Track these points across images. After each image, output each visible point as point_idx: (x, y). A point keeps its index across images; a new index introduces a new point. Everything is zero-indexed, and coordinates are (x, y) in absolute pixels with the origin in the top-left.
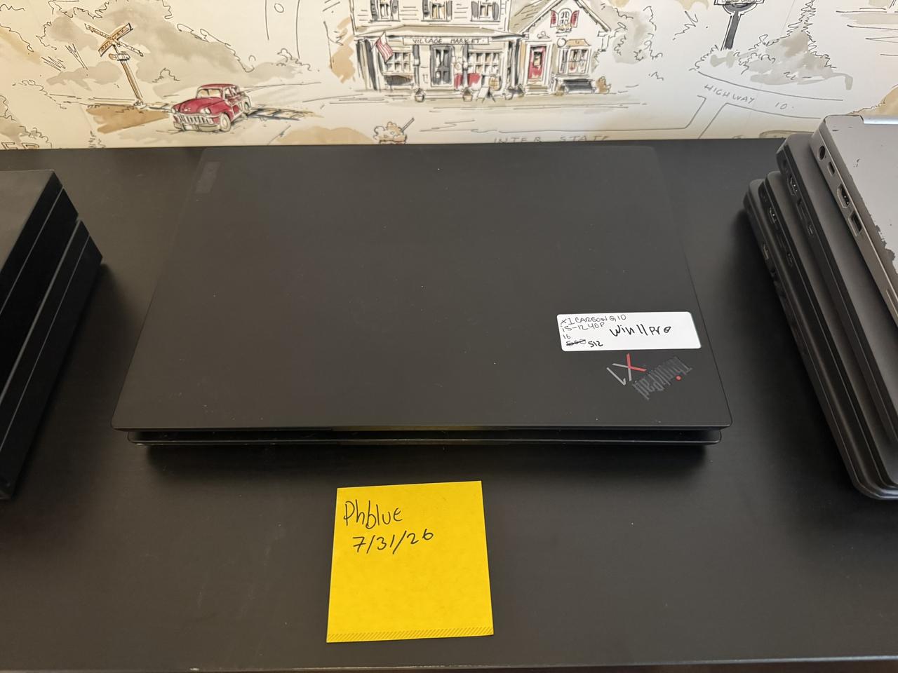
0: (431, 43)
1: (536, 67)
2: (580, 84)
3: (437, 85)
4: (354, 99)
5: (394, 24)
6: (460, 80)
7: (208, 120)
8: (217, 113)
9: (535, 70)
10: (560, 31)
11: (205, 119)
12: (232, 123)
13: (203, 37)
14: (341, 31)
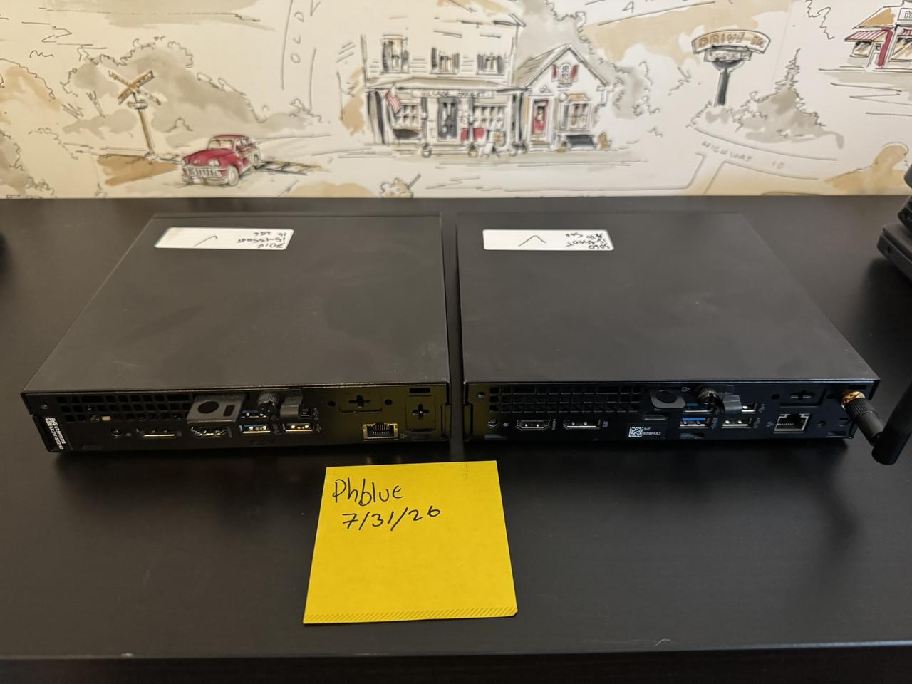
0: (438, 96)
1: (539, 122)
2: (582, 139)
3: (443, 140)
4: (362, 153)
5: (404, 76)
6: (466, 135)
7: (217, 173)
8: (226, 165)
9: (538, 125)
10: (561, 86)
11: (214, 172)
12: (240, 176)
13: (220, 86)
14: (352, 82)
